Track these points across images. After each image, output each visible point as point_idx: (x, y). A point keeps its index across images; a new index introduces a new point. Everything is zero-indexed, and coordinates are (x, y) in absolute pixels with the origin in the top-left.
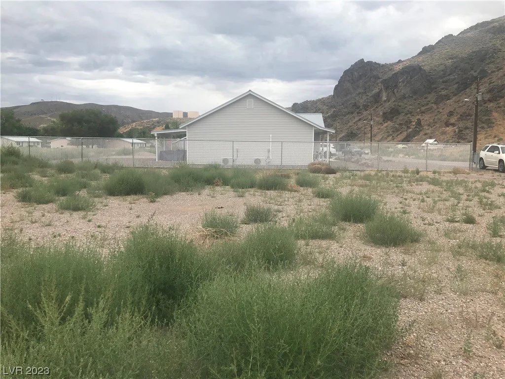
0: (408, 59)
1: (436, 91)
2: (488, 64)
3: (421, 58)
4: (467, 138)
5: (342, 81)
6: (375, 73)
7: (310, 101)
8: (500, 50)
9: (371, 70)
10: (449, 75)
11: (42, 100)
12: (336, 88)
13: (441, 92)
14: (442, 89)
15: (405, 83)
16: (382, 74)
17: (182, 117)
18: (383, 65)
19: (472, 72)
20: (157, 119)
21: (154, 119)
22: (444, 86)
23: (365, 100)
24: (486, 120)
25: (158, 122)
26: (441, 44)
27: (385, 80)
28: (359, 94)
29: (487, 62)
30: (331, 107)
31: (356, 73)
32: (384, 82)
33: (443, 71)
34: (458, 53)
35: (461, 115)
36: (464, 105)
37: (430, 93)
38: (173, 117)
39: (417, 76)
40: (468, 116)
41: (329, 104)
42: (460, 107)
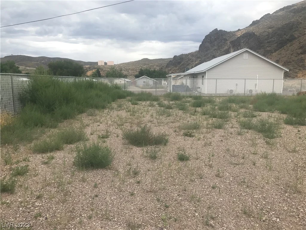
0: (244, 29)
1: (264, 48)
2: (295, 31)
3: (252, 28)
4: (291, 76)
5: (204, 42)
6: (224, 37)
7: (184, 54)
8: (301, 23)
9: (222, 35)
10: (271, 38)
11: (12, 54)
12: (201, 46)
13: (267, 48)
14: (268, 46)
15: (245, 43)
16: (228, 38)
17: (104, 65)
18: (229, 33)
19: (285, 36)
20: (88, 66)
21: (87, 66)
22: (268, 45)
23: (220, 54)
24: (302, 65)
25: (89, 68)
26: (263, 19)
27: (232, 41)
28: (215, 49)
29: (293, 30)
30: (198, 58)
31: (213, 37)
32: (232, 42)
33: (267, 35)
34: (274, 25)
35: (284, 62)
36: (285, 56)
37: (260, 49)
38: (98, 65)
39: (252, 39)
40: (289, 62)
41: (196, 56)
42: (283, 57)
